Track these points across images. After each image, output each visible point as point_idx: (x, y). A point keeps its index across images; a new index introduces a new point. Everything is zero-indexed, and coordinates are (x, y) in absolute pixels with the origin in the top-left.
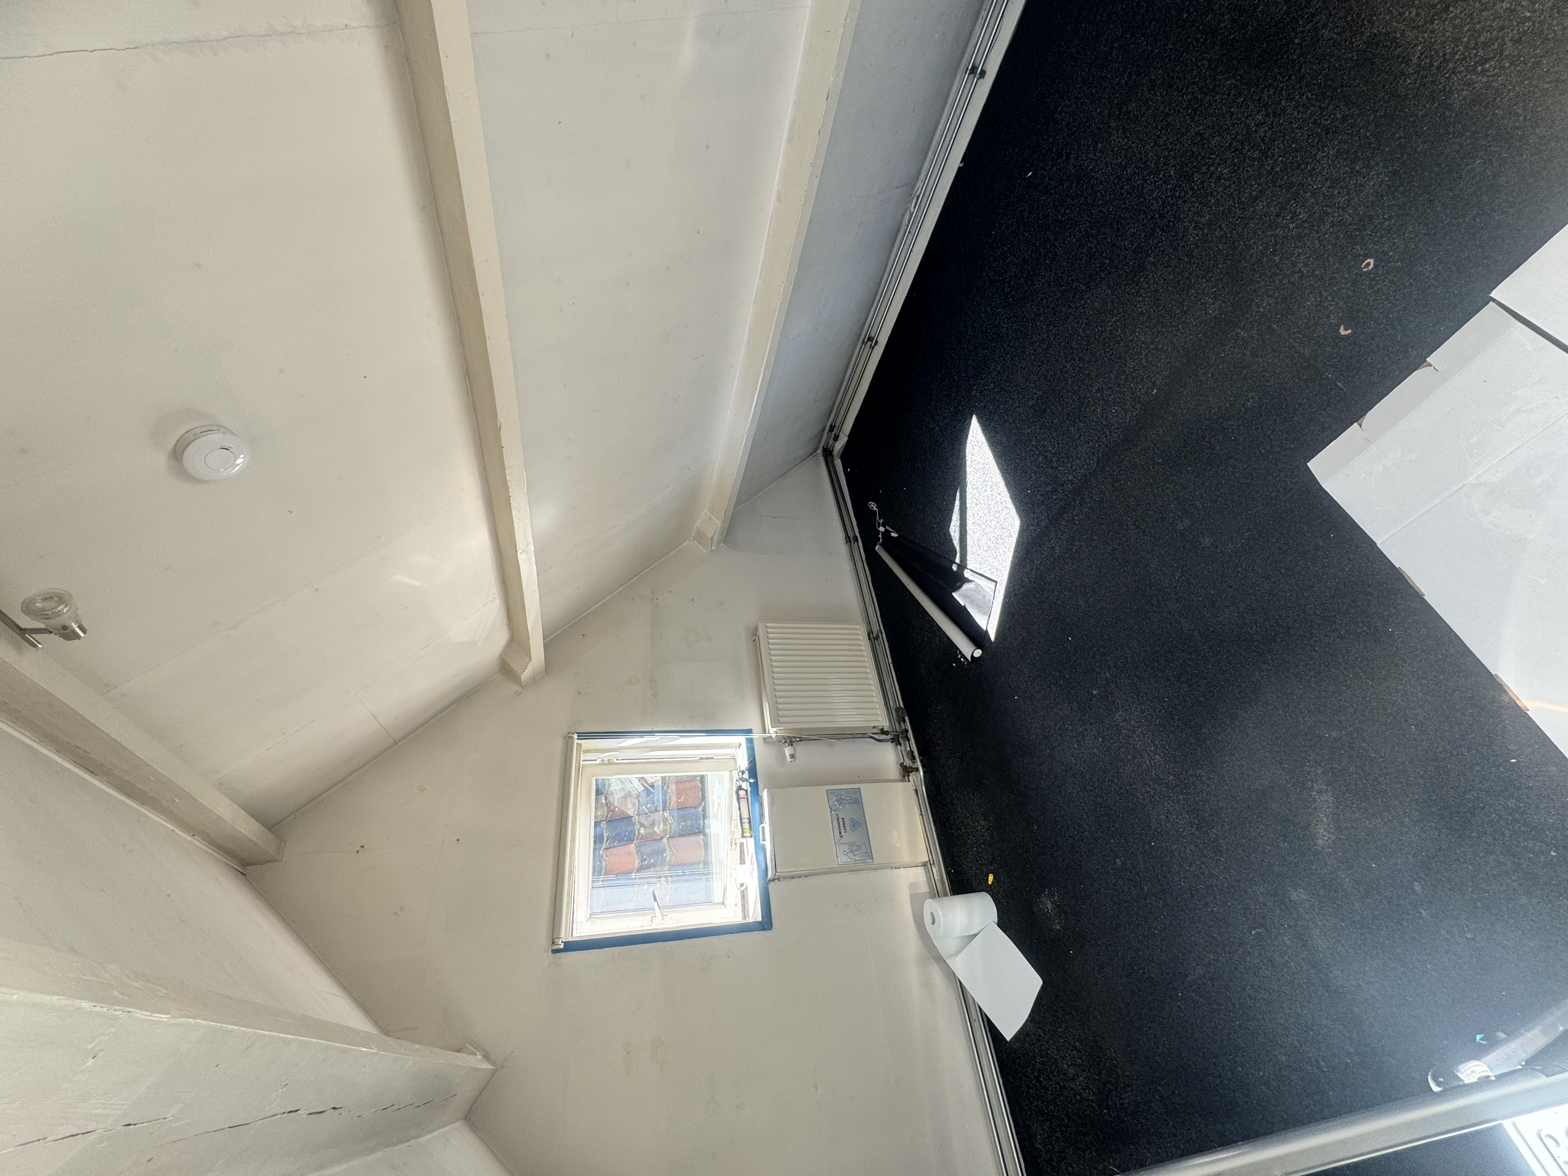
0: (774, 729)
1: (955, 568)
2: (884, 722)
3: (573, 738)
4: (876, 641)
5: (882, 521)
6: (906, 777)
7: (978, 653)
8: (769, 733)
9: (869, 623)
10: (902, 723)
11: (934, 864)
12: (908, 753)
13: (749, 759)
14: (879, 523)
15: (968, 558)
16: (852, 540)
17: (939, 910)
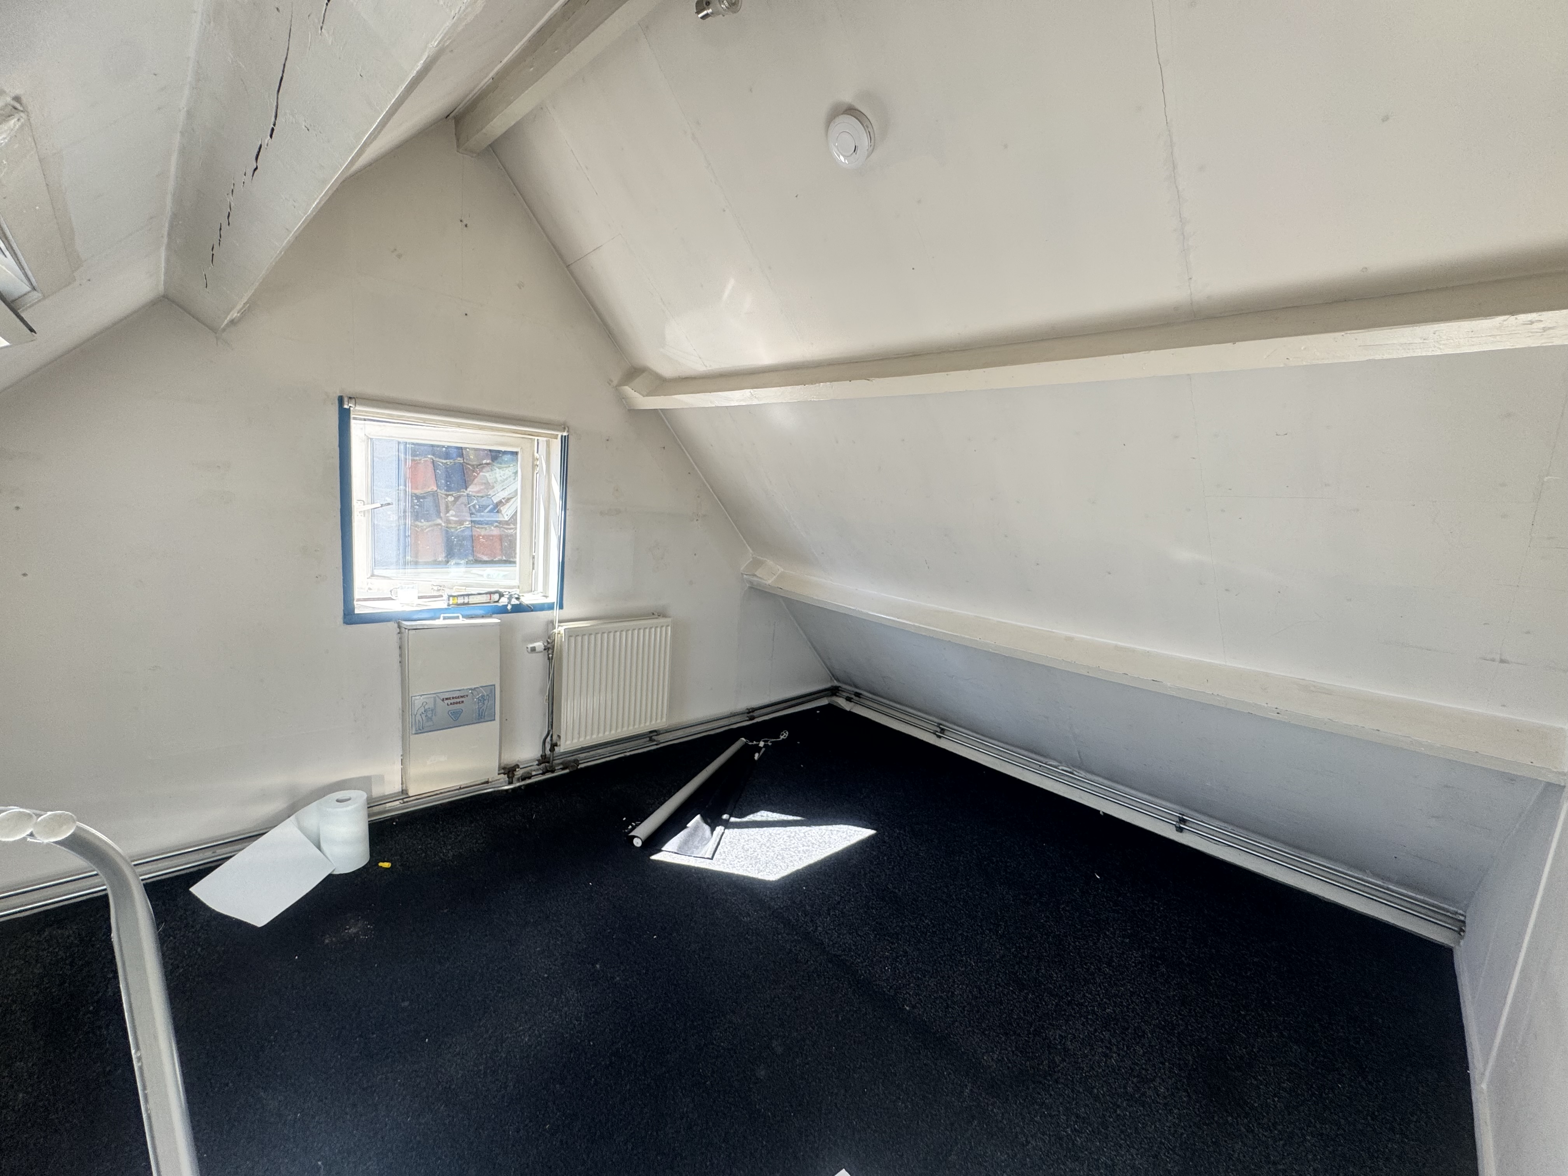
0: (562, 632)
1: (725, 817)
2: (567, 744)
3: (564, 431)
4: (648, 739)
5: (770, 744)
6: (503, 771)
7: (637, 843)
8: (559, 626)
9: (667, 731)
10: (561, 767)
11: (404, 803)
12: (528, 773)
13: (532, 605)
14: (767, 741)
15: (736, 830)
16: (751, 714)
17: (352, 807)
